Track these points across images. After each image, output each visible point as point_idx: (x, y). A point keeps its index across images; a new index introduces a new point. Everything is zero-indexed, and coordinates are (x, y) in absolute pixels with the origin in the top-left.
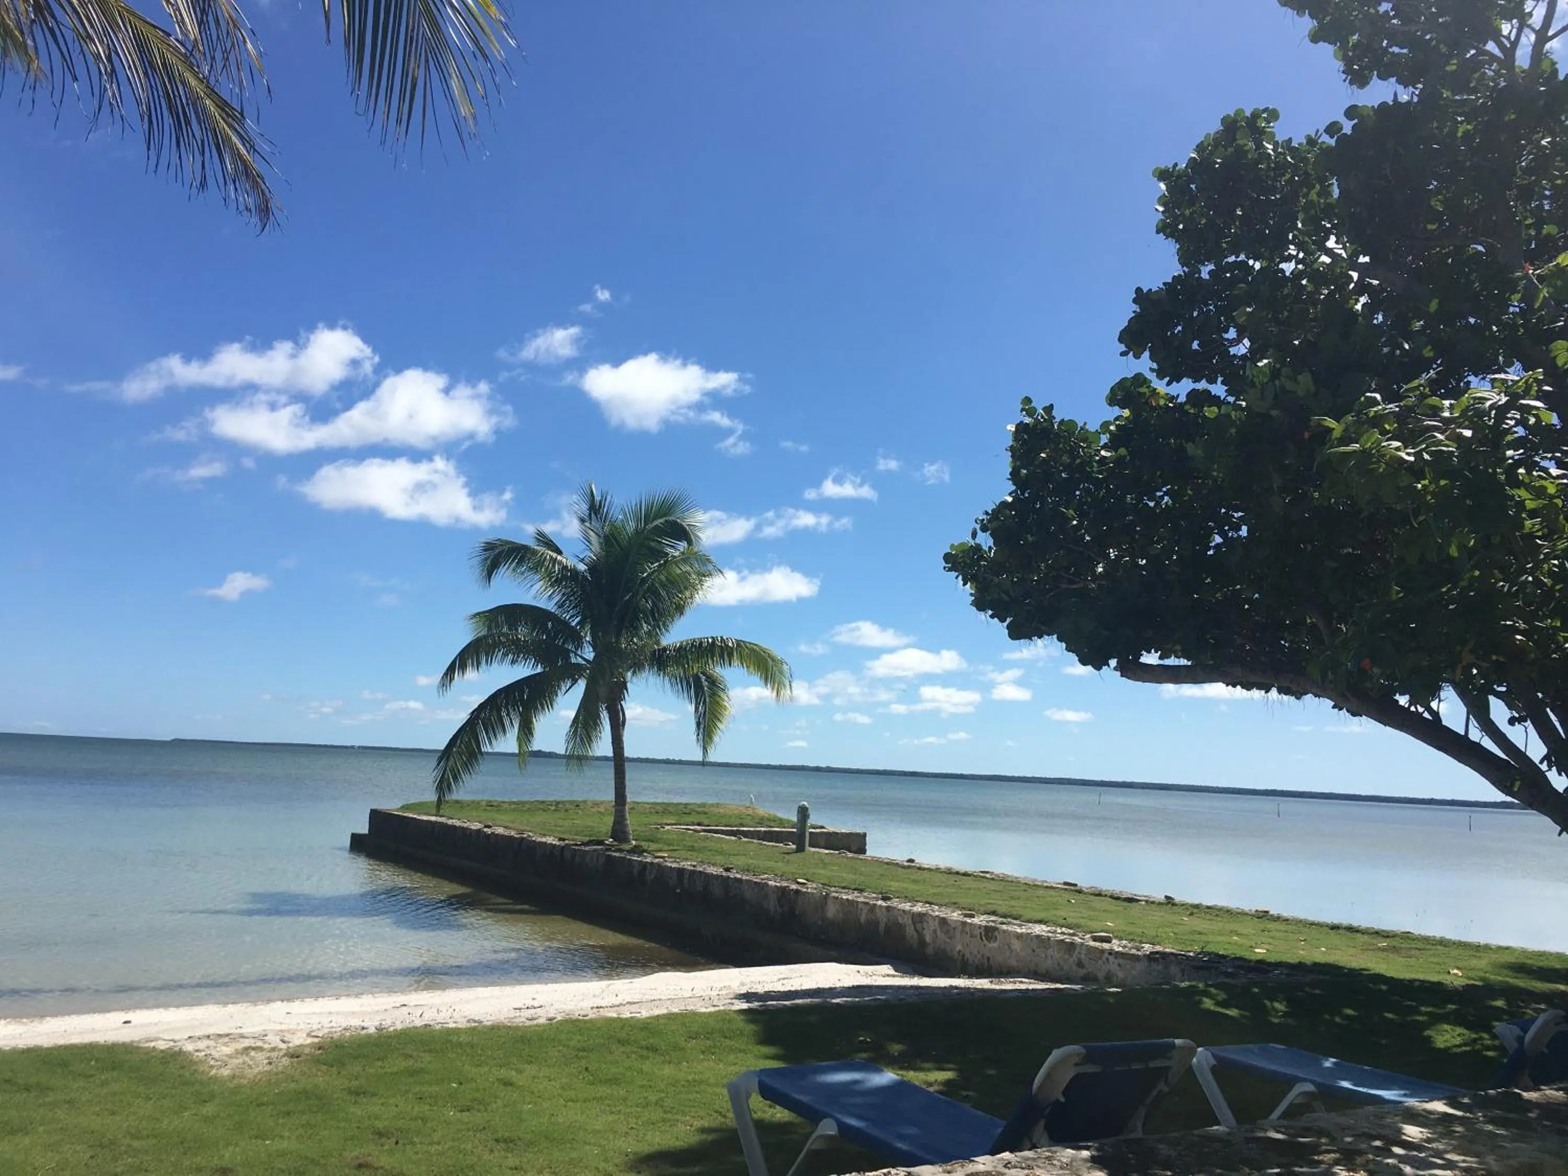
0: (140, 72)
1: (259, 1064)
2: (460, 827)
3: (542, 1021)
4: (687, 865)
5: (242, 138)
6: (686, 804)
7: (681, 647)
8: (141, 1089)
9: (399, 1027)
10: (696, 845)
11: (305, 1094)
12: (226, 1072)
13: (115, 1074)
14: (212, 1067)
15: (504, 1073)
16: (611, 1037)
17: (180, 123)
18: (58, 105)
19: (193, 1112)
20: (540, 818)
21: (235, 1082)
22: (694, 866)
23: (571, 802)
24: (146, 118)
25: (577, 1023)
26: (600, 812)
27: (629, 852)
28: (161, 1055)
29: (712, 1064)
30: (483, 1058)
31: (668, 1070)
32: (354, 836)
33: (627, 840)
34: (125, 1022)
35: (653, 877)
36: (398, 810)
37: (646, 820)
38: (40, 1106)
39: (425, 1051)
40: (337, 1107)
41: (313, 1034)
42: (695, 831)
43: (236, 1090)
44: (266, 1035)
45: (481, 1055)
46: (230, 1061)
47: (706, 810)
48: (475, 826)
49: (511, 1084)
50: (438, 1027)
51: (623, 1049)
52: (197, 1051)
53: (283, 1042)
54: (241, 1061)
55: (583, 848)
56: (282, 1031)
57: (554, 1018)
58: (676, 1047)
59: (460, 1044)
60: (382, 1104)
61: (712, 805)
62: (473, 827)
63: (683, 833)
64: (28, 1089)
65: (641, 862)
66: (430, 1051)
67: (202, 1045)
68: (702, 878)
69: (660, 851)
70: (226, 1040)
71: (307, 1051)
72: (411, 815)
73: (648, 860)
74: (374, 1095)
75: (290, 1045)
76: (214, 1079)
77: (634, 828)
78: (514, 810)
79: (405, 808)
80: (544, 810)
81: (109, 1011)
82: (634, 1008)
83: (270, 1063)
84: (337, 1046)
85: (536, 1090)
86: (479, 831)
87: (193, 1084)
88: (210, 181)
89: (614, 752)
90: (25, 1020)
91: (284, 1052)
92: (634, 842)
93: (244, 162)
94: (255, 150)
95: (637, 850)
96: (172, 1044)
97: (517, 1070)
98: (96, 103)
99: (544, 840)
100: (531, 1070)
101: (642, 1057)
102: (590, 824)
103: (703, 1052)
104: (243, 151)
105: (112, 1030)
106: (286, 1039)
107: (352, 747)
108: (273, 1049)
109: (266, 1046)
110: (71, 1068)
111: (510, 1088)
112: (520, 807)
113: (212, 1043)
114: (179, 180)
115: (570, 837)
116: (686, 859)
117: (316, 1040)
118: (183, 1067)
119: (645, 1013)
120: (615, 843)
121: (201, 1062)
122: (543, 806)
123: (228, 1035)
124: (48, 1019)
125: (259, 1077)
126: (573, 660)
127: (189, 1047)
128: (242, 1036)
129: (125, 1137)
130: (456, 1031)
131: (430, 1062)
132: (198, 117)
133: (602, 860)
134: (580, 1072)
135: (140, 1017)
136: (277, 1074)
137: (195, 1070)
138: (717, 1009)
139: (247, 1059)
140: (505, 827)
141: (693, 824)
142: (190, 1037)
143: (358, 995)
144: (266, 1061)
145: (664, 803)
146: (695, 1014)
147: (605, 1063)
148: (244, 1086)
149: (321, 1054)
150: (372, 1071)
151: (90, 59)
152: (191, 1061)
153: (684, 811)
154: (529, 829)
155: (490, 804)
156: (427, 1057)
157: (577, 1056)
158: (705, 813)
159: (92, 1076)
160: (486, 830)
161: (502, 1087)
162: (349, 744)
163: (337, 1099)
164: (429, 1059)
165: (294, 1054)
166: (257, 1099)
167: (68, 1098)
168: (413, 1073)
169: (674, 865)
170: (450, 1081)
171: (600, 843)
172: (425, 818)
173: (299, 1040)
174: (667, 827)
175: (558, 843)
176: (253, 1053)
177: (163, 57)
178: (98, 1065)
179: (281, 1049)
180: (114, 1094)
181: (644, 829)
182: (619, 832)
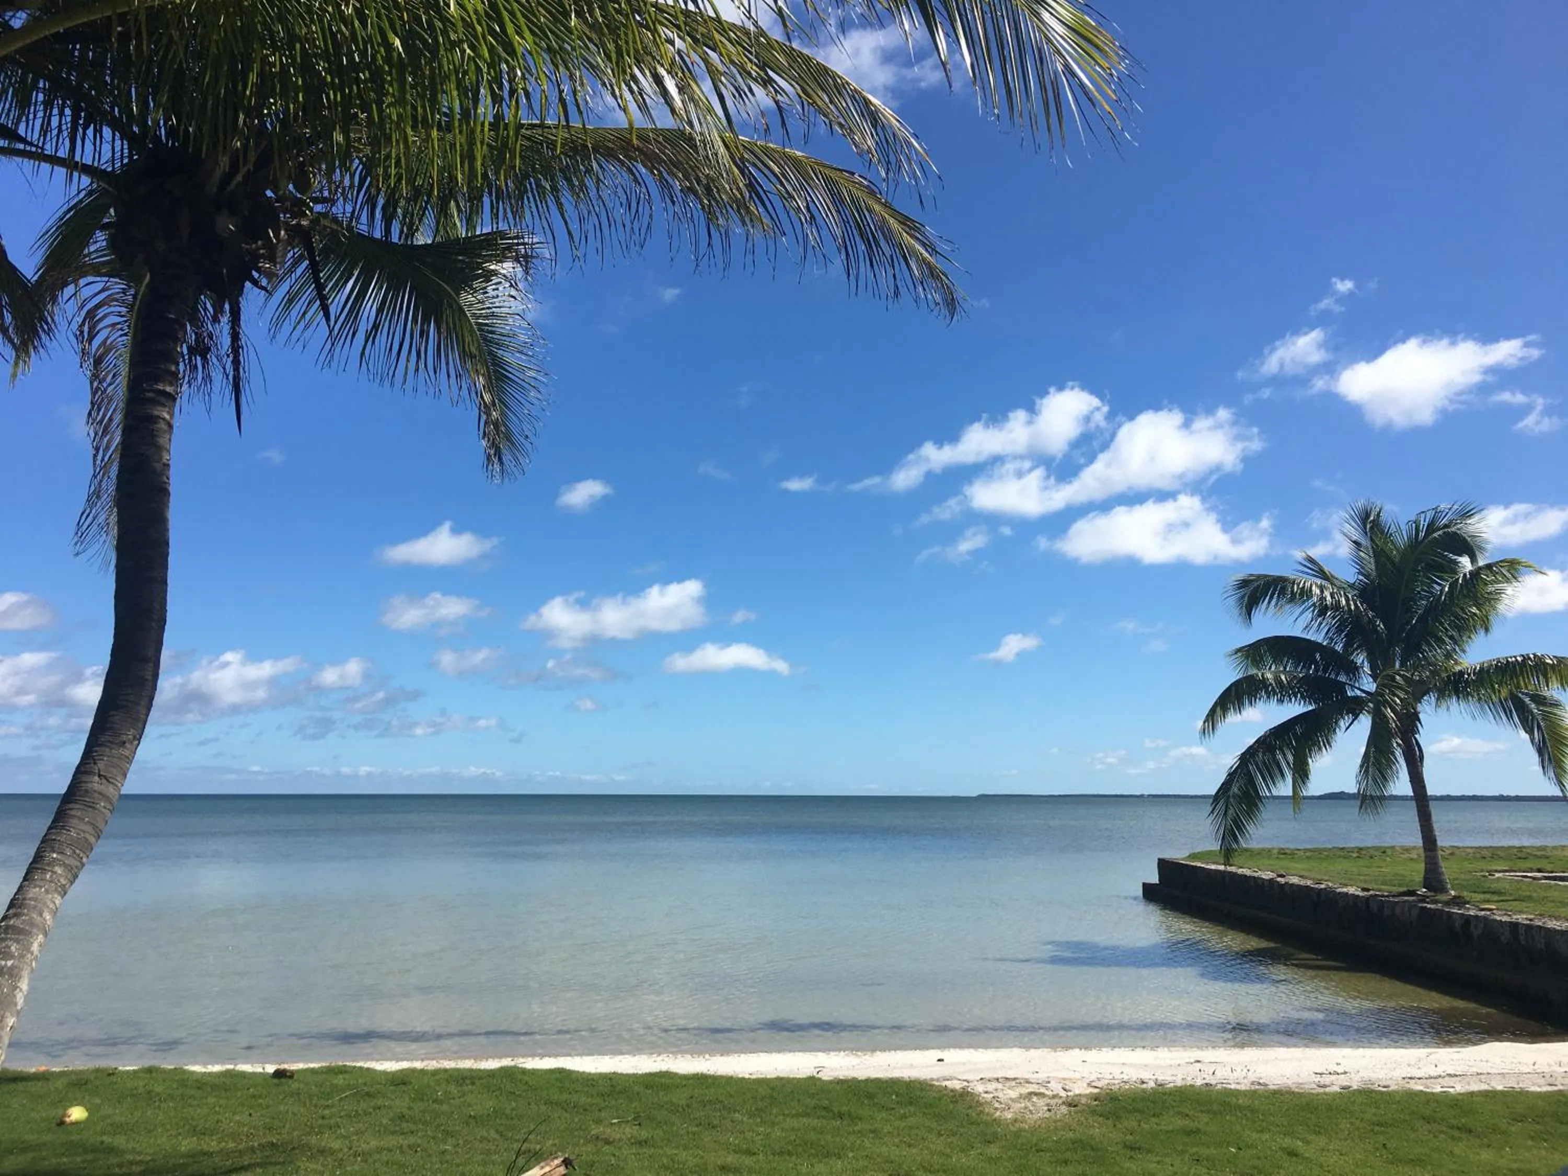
0: (833, 211)
1: (1039, 1110)
2: (1250, 877)
3: (1336, 1089)
4: (1521, 918)
5: (924, 245)
6: (1520, 848)
7: (1482, 669)
8: (934, 1125)
9: (1179, 1083)
10: (1535, 895)
11: (1079, 1144)
12: (1009, 1115)
13: (912, 1109)
14: (996, 1109)
15: (1287, 1142)
16: (1413, 1112)
17: (871, 243)
18: (772, 260)
19: (979, 1151)
20: (1341, 866)
21: (1017, 1125)
22: (1531, 920)
23: (1377, 848)
24: (843, 250)
25: (1373, 1095)
26: (1412, 859)
27: (1447, 903)
28: (952, 1094)
29: (1544, 1152)
30: (1264, 1124)
31: (1486, 1155)
32: (1145, 886)
33: (1444, 890)
34: (939, 1060)
35: (1480, 931)
36: (1183, 859)
37: (1471, 867)
38: (849, 1133)
39: (1202, 1111)
40: (1112, 1161)
41: (1094, 1084)
42: (1534, 878)
43: (1018, 1134)
44: (1049, 1082)
45: (1263, 1121)
46: (1013, 1105)
47: (1549, 854)
48: (1267, 875)
49: (1296, 1155)
50: (1219, 1086)
51: (1428, 1127)
52: (986, 1092)
53: (1065, 1090)
54: (1023, 1105)
55: (1391, 899)
56: (1064, 1079)
57: (1350, 1087)
58: (1495, 1130)
59: (1239, 1108)
60: (1158, 1162)
61: (1555, 848)
62: (1264, 877)
63: (1518, 881)
64: (841, 1116)
65: (1462, 914)
66: (1208, 1112)
67: (991, 1087)
68: (1543, 933)
69: (1488, 901)
70: (1013, 1083)
71: (1084, 1101)
72: (1199, 865)
73: (1472, 913)
74: (1149, 1151)
75: (1069, 1094)
76: (997, 1121)
77: (1455, 876)
78: (1308, 858)
79: (1193, 856)
80: (1345, 858)
81: (928, 1049)
82: (1448, 1081)
83: (1049, 1110)
84: (1112, 1099)
85: (1324, 1164)
86: (1271, 881)
87: (979, 1124)
88: (903, 290)
89: (1414, 791)
90: (859, 1053)
91: (1064, 1099)
92: (1453, 893)
93: (928, 265)
94: (937, 252)
95: (1458, 901)
96: (965, 1084)
97: (1303, 1140)
98: (801, 250)
99: (1345, 890)
100: (1321, 1141)
101: (1453, 1138)
102: (1402, 872)
103: (1532, 1138)
104: (926, 255)
105: (927, 1067)
106: (1067, 1087)
107: (1142, 796)
108: (1054, 1097)
109: (1047, 1093)
110: (876, 1100)
111: (1294, 1158)
112: (1317, 854)
113: (1000, 1086)
114: (877, 297)
115: (1376, 887)
116: (1521, 912)
117: (1096, 1091)
118: (970, 1107)
119: (1459, 1087)
120: (1429, 894)
121: (989, 1103)
122: (1344, 853)
123: (1015, 1079)
124: (878, 1053)
125: (1039, 1122)
126: (1350, 693)
127: (980, 1088)
128: (1028, 1082)
129: (918, 1169)
130: (1236, 1093)
131: (1207, 1123)
132: (885, 238)
133: (1415, 912)
134: (1377, 1149)
135: (954, 1056)
136: (1055, 1122)
137: (981, 1111)
138: (1555, 1088)
139: (1029, 1104)
140: (1300, 876)
141: (1532, 870)
142: (981, 1079)
143: (1154, 1048)
144: (1046, 1108)
145: (1491, 847)
146: (1523, 1094)
147: (1407, 1141)
148: (1025, 1131)
149: (1097, 1106)
150: (1145, 1126)
151: (792, 213)
152: (977, 1102)
153: (1519, 855)
154: (1326, 878)
155: (1283, 853)
156: (1205, 1118)
157: (1373, 1130)
158: (1547, 857)
159: (893, 1109)
160: (1279, 879)
161: (1285, 1157)
162: (1138, 794)
163: (1112, 1152)
164: (1206, 1120)
165: (1072, 1104)
166: (1036, 1145)
167: (873, 1128)
168: (1189, 1133)
169: (1504, 919)
170: (1229, 1144)
171: (1411, 893)
172: (1213, 867)
173: (1080, 1089)
174: (1497, 875)
175: (1361, 894)
176: (1035, 1099)
177: (850, 192)
178: (899, 1099)
179: (1061, 1097)
180: (911, 1128)
181: (1467, 877)
182: (1434, 880)
